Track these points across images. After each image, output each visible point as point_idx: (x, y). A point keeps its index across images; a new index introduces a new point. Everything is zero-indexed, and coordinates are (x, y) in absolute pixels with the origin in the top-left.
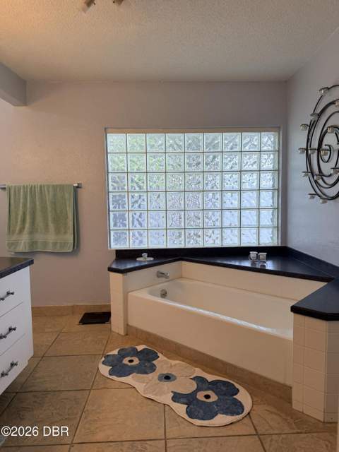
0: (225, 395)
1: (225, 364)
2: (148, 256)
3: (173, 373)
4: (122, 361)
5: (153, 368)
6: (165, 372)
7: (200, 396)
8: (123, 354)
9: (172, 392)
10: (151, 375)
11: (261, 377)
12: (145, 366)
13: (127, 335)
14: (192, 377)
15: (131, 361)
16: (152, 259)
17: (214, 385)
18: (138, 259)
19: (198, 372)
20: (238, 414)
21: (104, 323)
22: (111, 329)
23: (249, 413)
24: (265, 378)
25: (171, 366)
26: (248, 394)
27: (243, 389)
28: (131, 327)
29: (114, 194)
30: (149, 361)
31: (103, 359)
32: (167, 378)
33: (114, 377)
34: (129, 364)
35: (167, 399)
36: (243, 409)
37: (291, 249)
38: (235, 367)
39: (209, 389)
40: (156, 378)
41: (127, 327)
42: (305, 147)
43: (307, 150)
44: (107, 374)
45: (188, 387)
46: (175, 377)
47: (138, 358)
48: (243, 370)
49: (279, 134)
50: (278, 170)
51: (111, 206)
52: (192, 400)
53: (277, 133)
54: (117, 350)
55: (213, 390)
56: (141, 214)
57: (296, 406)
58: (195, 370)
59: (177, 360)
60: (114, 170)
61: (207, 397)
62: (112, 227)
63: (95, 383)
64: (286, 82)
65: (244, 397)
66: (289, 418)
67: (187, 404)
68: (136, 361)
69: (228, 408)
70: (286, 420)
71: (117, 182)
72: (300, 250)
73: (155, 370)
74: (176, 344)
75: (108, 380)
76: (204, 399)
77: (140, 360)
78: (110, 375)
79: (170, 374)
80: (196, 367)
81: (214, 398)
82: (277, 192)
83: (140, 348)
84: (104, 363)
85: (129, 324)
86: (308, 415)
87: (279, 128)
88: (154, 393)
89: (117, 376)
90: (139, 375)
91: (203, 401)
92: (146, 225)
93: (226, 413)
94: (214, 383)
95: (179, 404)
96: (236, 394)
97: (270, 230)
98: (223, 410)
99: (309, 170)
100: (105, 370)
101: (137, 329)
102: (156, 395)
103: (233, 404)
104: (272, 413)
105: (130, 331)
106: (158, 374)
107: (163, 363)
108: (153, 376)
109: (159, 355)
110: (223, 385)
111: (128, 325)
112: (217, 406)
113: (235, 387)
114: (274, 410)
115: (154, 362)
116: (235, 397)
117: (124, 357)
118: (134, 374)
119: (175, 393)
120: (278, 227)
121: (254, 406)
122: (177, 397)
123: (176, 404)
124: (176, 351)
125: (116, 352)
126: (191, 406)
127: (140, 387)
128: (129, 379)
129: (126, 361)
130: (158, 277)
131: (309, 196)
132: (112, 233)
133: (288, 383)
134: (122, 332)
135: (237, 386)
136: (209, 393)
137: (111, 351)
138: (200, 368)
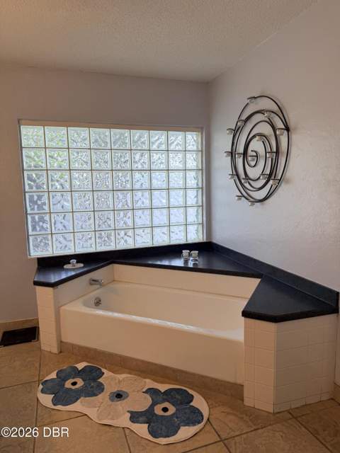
0: (181, 404)
1: (175, 371)
2: (77, 262)
3: (124, 390)
4: (64, 385)
5: (101, 388)
6: (115, 390)
7: (158, 410)
8: (62, 377)
9: (128, 411)
10: (100, 396)
11: (212, 379)
12: (92, 387)
13: (61, 352)
14: (144, 390)
15: (74, 384)
16: (82, 265)
17: (168, 395)
18: (65, 267)
19: (150, 383)
20: (199, 422)
21: (30, 341)
22: (40, 348)
23: (208, 419)
24: (216, 380)
25: (120, 382)
26: (203, 399)
27: (197, 394)
28: (66, 343)
29: (31, 194)
30: (95, 379)
31: (41, 387)
32: (119, 396)
33: (59, 407)
34: (73, 387)
35: (124, 421)
36: (202, 416)
37: (216, 244)
38: (186, 373)
39: (164, 401)
40: (107, 399)
41: (61, 343)
42: (230, 150)
43: (232, 153)
44: (50, 405)
45: (143, 403)
46: (126, 393)
47: (82, 378)
48: (194, 375)
49: (202, 134)
50: (202, 170)
51: (29, 209)
52: (150, 417)
53: (200, 134)
54: (55, 372)
55: (168, 401)
56: (65, 215)
57: (248, 402)
58: (145, 382)
59: (123, 373)
60: (30, 166)
61: (165, 410)
62: (30, 233)
63: (39, 419)
64: (208, 83)
65: (199, 402)
66: (244, 416)
67: (147, 423)
68: (80, 383)
69: (188, 419)
70: (242, 418)
71: (34, 181)
72: (224, 246)
73: (104, 389)
74: (120, 356)
75: (53, 412)
76: (162, 413)
77: (83, 380)
78: (54, 405)
79: (121, 391)
80: (145, 378)
81: (172, 410)
82: (201, 190)
83: (80, 366)
84: (42, 391)
85: (64, 340)
86: (258, 409)
87: (202, 128)
88: (110, 417)
89: (63, 405)
90: (87, 398)
91: (162, 416)
92: (71, 228)
93: (187, 424)
94: (168, 392)
95: (139, 425)
96: (191, 401)
97: (196, 226)
98: (184, 421)
99: (234, 173)
100: (46, 400)
101: (73, 345)
102: (112, 419)
103: (192, 412)
104: (228, 414)
105: (65, 349)
106: (108, 393)
107: (111, 380)
108: (103, 397)
109: (104, 370)
110: (178, 393)
111: (61, 342)
112: (177, 418)
113: (188, 393)
114: (228, 410)
115: (100, 380)
116: (192, 404)
117: (65, 380)
118: (82, 398)
119: (131, 412)
120: (202, 224)
121: (211, 410)
122: (135, 417)
123: (136, 424)
124: (122, 364)
125: (53, 375)
126: (152, 424)
127: (92, 413)
128: (77, 406)
129: (68, 384)
130: (91, 284)
131: (237, 198)
132: (31, 238)
133: (239, 382)
134: (55, 350)
135: (191, 392)
136: (166, 405)
137: (47, 375)
138: (150, 378)
